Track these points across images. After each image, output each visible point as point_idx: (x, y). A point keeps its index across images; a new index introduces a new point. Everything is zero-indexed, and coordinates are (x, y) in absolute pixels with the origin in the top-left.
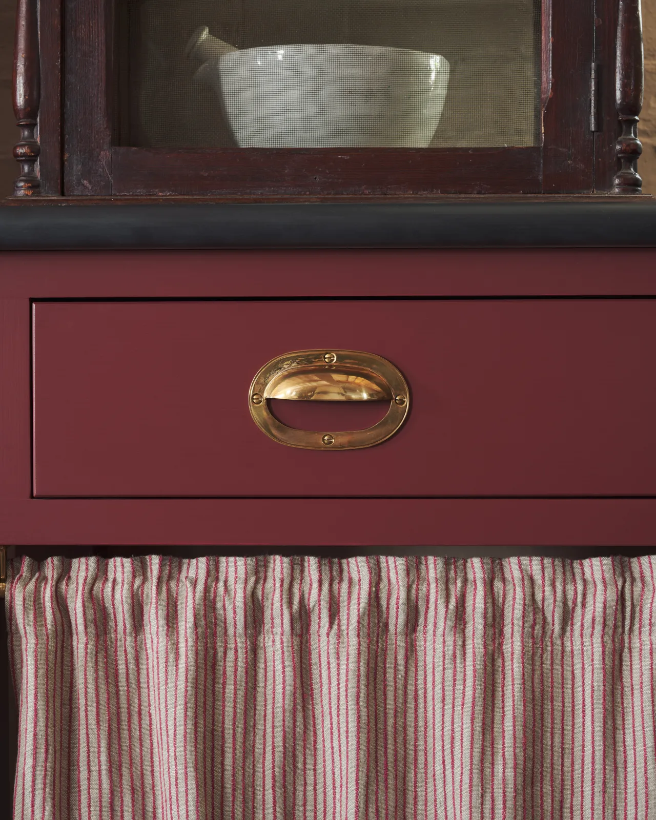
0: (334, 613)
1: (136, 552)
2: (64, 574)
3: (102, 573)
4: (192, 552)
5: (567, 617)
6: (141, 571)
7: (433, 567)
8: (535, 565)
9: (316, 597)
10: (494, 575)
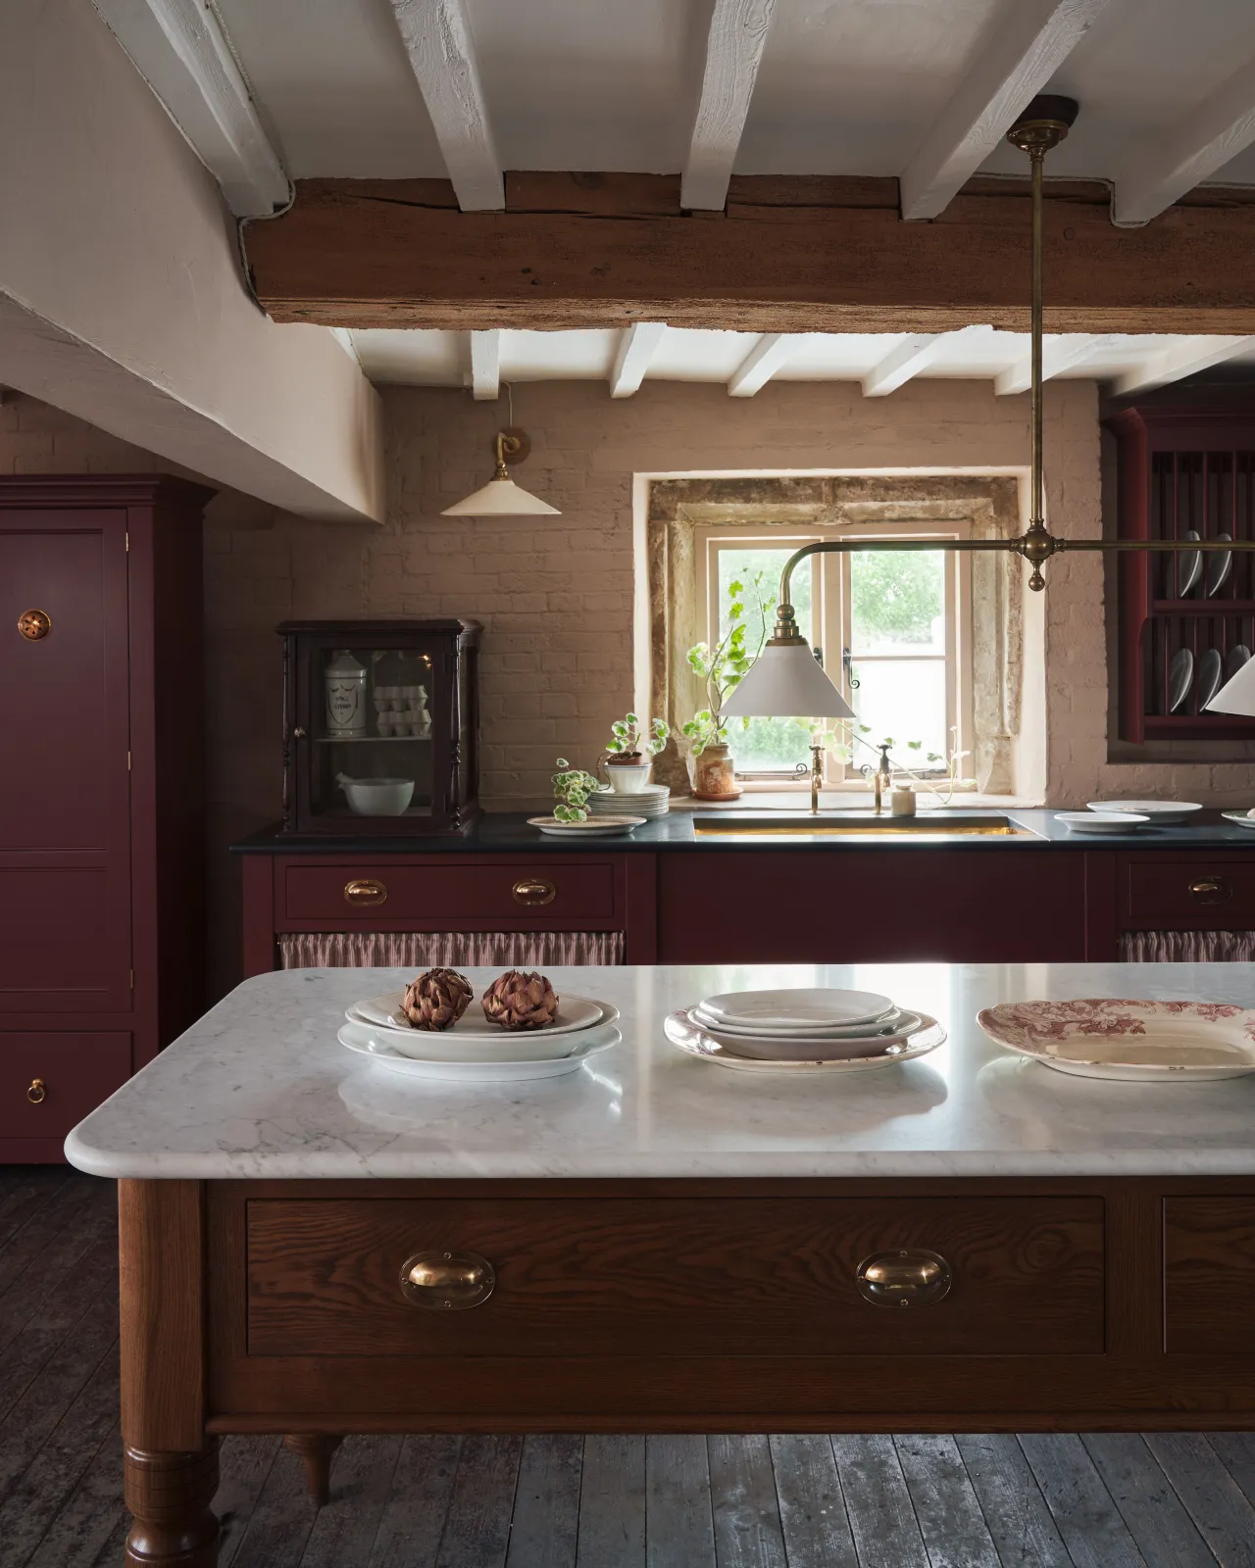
0: (366, 948)
1: (315, 933)
2: (297, 940)
3: (306, 939)
4: (330, 933)
5: (428, 949)
6: (316, 939)
7: (392, 937)
8: (419, 936)
9: (361, 945)
10: (409, 939)
